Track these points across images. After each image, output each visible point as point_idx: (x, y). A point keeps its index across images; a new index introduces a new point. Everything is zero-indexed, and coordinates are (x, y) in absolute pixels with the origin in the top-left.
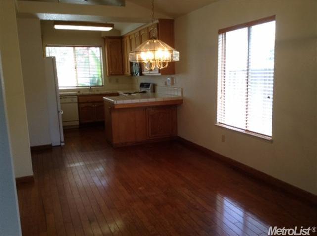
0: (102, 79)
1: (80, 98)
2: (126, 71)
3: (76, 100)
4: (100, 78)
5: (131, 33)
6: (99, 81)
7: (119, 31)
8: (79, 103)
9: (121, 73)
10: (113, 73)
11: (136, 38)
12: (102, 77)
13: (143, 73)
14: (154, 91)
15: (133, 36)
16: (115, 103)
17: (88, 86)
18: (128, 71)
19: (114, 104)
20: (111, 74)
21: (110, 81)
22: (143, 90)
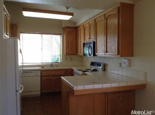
0: (61, 57)
1: (42, 72)
2: (79, 52)
3: (39, 74)
4: (59, 57)
5: (86, 23)
6: (58, 59)
7: (75, 23)
8: (41, 76)
9: (75, 53)
10: (69, 54)
11: (90, 26)
12: (60, 56)
13: (96, 54)
14: (104, 69)
15: (87, 25)
16: (75, 89)
17: (50, 63)
18: (80, 52)
19: (74, 91)
20: (67, 54)
21: (66, 59)
22: (93, 68)
